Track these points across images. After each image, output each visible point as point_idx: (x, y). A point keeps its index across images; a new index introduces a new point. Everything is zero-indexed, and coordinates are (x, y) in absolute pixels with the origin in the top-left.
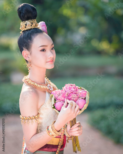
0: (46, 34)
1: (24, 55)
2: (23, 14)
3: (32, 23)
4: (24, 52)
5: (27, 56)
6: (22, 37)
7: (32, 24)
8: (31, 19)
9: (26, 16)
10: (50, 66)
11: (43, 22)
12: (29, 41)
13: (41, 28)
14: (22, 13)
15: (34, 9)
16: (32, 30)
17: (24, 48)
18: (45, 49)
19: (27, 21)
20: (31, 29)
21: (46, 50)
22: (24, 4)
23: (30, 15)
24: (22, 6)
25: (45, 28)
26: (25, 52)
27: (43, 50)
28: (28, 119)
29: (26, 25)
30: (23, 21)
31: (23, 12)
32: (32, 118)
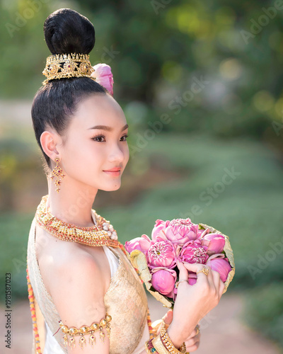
0: (111, 97)
1: (44, 143)
2: (58, 36)
3: (79, 63)
4: (46, 134)
5: (52, 147)
6: (48, 94)
7: (78, 66)
8: (79, 52)
9: (66, 43)
10: (110, 184)
11: (104, 65)
12: (65, 108)
13: (98, 81)
14: (58, 31)
15: (89, 29)
16: (77, 81)
17: (48, 126)
18: (104, 137)
19: (65, 56)
20: (75, 78)
21: (106, 138)
22: (64, 11)
23: (76, 41)
24: (58, 14)
25: (110, 80)
26: (49, 135)
27: (99, 139)
28: (92, 331)
29: (62, 67)
30: (54, 53)
31: (60, 30)
32: (92, 329)
